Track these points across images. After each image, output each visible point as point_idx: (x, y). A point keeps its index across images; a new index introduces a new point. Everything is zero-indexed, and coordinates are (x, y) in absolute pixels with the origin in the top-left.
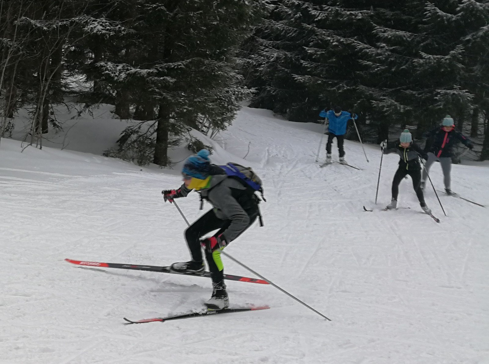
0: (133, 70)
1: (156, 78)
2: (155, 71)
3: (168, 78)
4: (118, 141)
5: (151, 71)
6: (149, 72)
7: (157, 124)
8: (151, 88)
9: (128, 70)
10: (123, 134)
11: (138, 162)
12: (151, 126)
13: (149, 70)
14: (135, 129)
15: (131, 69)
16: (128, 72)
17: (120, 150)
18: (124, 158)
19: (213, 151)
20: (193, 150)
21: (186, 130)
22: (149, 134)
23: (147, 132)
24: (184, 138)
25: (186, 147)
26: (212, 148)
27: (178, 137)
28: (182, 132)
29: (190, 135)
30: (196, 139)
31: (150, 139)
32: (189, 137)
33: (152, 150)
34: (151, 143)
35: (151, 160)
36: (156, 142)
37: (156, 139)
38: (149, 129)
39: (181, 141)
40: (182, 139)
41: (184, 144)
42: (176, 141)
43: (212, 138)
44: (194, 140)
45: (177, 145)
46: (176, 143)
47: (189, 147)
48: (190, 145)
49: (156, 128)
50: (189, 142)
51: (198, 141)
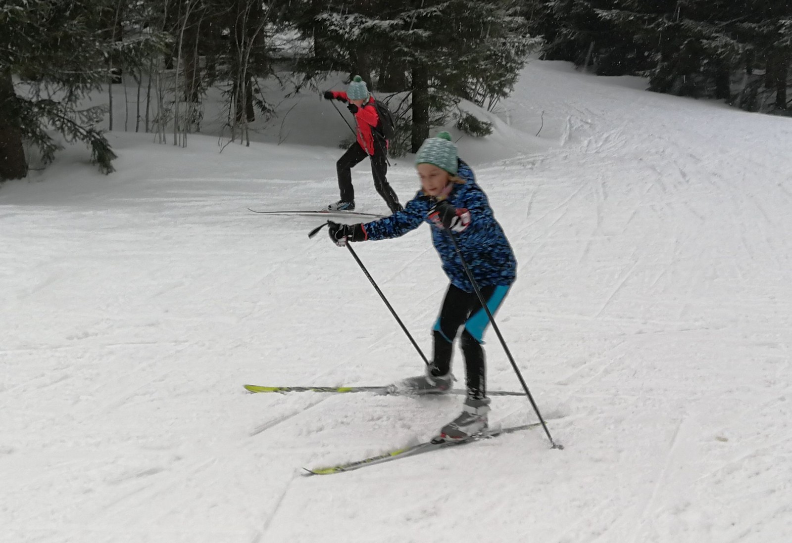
0: (370, 23)
1: (403, 32)
2: (401, 22)
3: (420, 32)
5: (395, 22)
6: (392, 24)
7: (411, 96)
8: (397, 46)
9: (362, 23)
12: (404, 101)
13: (392, 22)
15: (366, 22)
16: (362, 26)
19: (493, 129)
20: (466, 129)
21: (452, 103)
22: (401, 111)
23: (398, 110)
24: (451, 114)
25: (455, 126)
26: (490, 125)
27: (442, 113)
28: (447, 105)
29: (458, 109)
30: (468, 114)
31: (404, 119)
32: (458, 112)
33: (408, 135)
34: (406, 125)
35: (408, 148)
36: (413, 121)
37: (411, 118)
38: (401, 104)
39: (447, 119)
40: (448, 117)
41: (451, 122)
42: (439, 119)
43: (490, 110)
44: (464, 116)
45: (441, 124)
46: (439, 122)
47: (460, 126)
48: (460, 122)
49: (410, 102)
50: (458, 119)
51: (471, 116)
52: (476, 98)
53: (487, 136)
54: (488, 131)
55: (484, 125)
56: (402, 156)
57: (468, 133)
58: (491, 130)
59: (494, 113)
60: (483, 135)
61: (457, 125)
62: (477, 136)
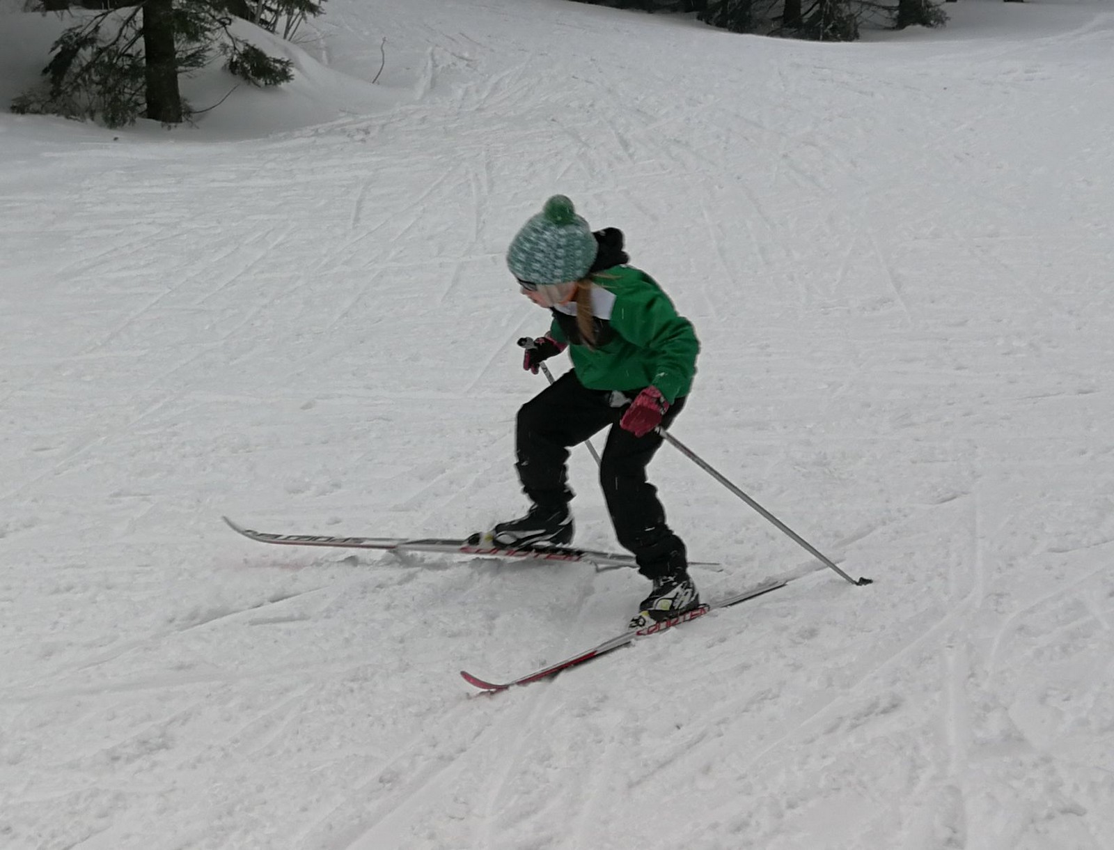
4: (45, 71)
7: (140, 14)
10: (59, 50)
11: (106, 119)
12: (128, 21)
14: (86, 32)
17: (55, 94)
18: (70, 111)
19: (293, 71)
20: (244, 73)
21: (217, 24)
22: (123, 43)
23: (117, 40)
24: (216, 45)
25: (224, 68)
26: (288, 63)
27: (197, 45)
28: (209, 30)
29: (230, 36)
30: (247, 45)
31: (130, 56)
32: (229, 42)
33: (138, 85)
34: (134, 67)
35: (140, 109)
36: (147, 61)
37: (143, 54)
38: (121, 30)
39: (207, 54)
40: (209, 50)
41: (217, 61)
42: (193, 55)
43: (289, 36)
44: (241, 48)
45: (198, 65)
46: (195, 59)
47: (233, 67)
48: (234, 60)
49: (140, 25)
50: (230, 55)
51: (253, 48)
52: (263, 16)
53: (283, 85)
54: (285, 76)
55: (277, 65)
56: (127, 123)
57: (249, 78)
58: (291, 73)
59: (296, 42)
60: (276, 82)
61: (228, 65)
62: (266, 84)
